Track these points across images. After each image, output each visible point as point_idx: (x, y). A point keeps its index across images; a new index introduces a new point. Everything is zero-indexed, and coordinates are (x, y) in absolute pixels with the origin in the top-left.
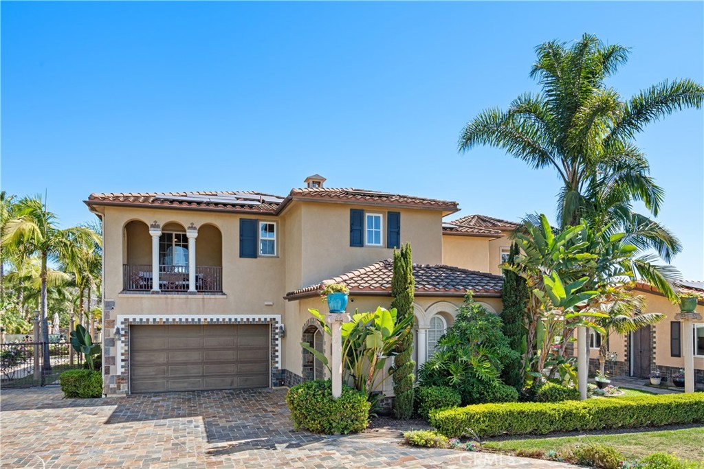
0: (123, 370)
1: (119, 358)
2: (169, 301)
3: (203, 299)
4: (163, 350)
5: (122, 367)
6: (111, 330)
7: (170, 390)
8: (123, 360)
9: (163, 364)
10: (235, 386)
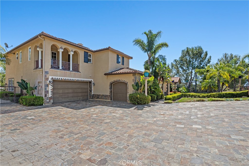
0: (51, 95)
1: (50, 91)
2: (65, 73)
3: (75, 73)
4: (61, 89)
5: (51, 94)
6: (47, 81)
7: (63, 101)
8: (51, 92)
9: (62, 93)
10: (81, 99)
